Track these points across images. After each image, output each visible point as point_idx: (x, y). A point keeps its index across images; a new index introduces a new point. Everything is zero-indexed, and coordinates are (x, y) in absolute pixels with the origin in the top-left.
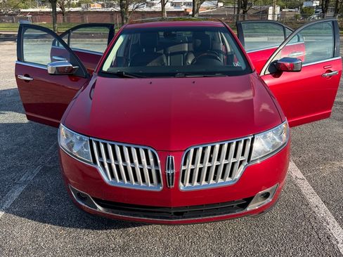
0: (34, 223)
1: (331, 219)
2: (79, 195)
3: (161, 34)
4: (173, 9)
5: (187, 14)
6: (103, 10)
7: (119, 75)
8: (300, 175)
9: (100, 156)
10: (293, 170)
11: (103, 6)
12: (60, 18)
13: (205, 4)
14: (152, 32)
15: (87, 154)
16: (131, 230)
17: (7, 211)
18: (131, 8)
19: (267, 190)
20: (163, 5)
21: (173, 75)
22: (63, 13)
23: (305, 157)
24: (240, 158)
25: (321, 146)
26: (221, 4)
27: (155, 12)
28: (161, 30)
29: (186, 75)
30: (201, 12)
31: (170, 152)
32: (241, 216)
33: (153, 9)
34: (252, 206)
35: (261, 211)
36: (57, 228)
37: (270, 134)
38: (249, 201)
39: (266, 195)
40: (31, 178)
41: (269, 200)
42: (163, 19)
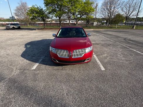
0: (45, 65)
1: (101, 65)
2: (54, 59)
3: (69, 29)
4: (72, 22)
5: (75, 24)
6: (56, 23)
7: (60, 37)
8: (96, 57)
9: (58, 52)
10: (95, 56)
11: (55, 22)
12: (45, 25)
13: (79, 21)
14: (67, 29)
15: (55, 52)
16: (63, 66)
17: (39, 63)
18: (62, 22)
19: (88, 58)
20: (69, 22)
21: (71, 37)
22: (46, 23)
23: (98, 54)
24: (83, 52)
25: (101, 52)
26: (83, 22)
27: (67, 23)
28: (69, 28)
29: (74, 37)
30: (78, 23)
31: (71, 51)
32: (83, 63)
33: (67, 22)
34: (86, 61)
35: (87, 62)
36: (49, 66)
37: (89, 48)
38: (85, 60)
39: (88, 59)
40: (43, 58)
41: (89, 60)
42: (69, 26)
